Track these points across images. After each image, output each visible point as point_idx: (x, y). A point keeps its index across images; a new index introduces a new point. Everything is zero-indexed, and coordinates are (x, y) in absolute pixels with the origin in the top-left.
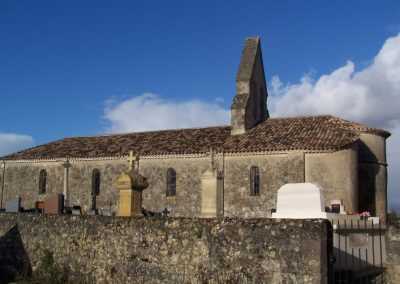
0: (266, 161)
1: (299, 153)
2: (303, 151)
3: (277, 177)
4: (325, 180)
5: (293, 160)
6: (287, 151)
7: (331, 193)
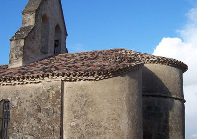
0: (18, 94)
1: (56, 81)
2: (60, 78)
3: (29, 114)
4: (90, 116)
5: (48, 90)
6: (41, 79)
7: (98, 134)
